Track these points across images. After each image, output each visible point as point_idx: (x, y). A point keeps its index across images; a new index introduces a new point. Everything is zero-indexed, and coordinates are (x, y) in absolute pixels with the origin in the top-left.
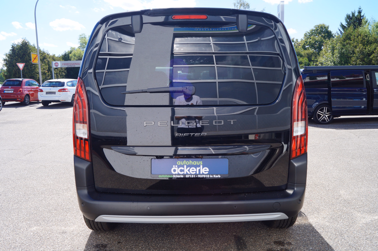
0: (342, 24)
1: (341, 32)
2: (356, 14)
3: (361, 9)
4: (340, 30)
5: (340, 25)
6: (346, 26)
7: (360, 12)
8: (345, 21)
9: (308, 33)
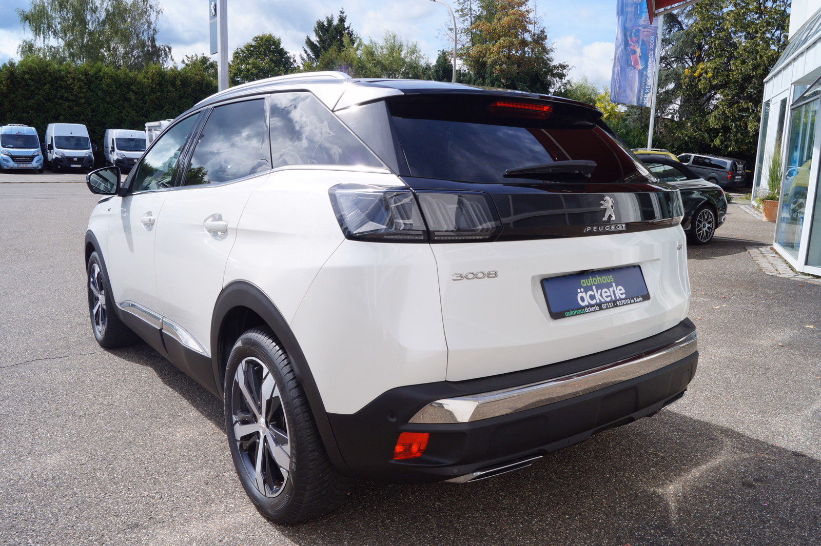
0: (308, 39)
1: (308, 55)
2: (336, 22)
3: (345, 15)
4: (306, 52)
5: (306, 42)
6: (318, 44)
7: (342, 20)
8: (314, 34)
9: (243, 51)
